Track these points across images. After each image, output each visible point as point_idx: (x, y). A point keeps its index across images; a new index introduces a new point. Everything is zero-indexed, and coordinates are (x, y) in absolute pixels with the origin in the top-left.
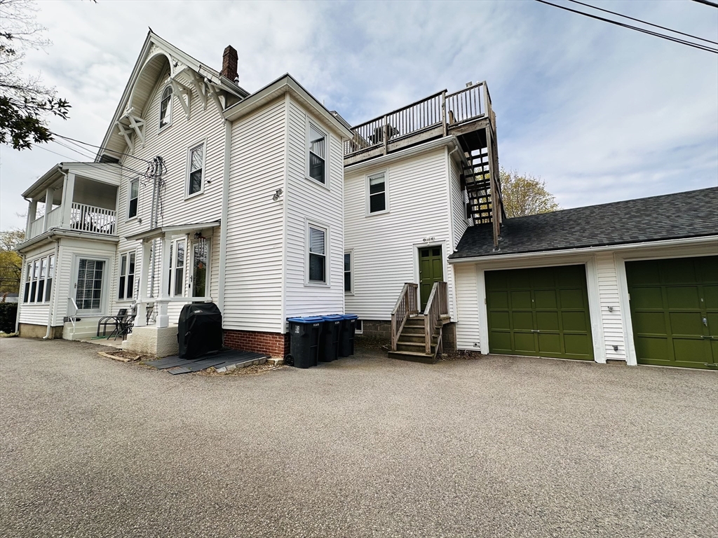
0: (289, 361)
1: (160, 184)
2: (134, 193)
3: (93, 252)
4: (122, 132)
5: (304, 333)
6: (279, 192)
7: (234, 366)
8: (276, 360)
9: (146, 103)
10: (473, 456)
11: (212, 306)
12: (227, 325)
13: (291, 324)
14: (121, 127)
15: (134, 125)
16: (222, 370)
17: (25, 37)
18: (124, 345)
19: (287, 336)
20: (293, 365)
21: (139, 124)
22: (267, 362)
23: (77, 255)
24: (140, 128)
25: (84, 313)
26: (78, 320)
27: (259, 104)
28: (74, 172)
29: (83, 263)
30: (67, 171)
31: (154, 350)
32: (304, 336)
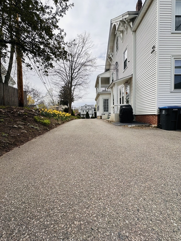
0: (160, 127)
1: (117, 71)
2: (113, 78)
3: (106, 97)
4: (109, 60)
5: (167, 113)
6: (154, 47)
7: (134, 125)
8: (153, 126)
9: (113, 46)
11: (130, 106)
13: (161, 110)
14: (108, 59)
15: (111, 56)
16: (130, 126)
17: (90, 47)
18: (110, 119)
19: (159, 116)
20: (161, 129)
21: (112, 55)
22: (149, 126)
23: (103, 98)
24: (112, 56)
25: (105, 113)
28: (100, 76)
29: (104, 100)
30: (99, 77)
31: (114, 120)
32: (167, 115)
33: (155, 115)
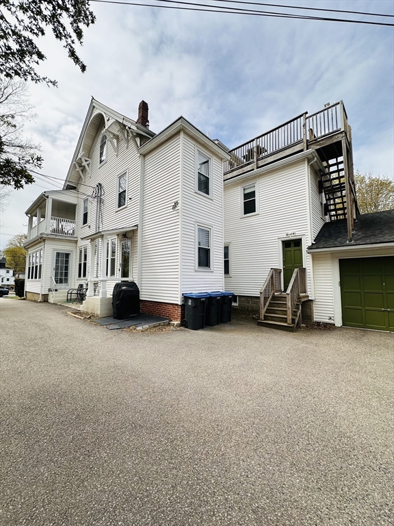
0: (184, 324)
1: (101, 201)
2: (86, 208)
3: (64, 248)
4: (78, 169)
5: (194, 305)
6: (176, 204)
7: (147, 326)
8: (176, 323)
9: (91, 147)
10: (325, 412)
11: (133, 284)
12: (142, 297)
13: (186, 298)
14: (77, 167)
15: (85, 164)
16: (140, 328)
17: (23, 114)
18: (82, 307)
19: (183, 306)
20: (187, 327)
21: (88, 162)
22: (169, 324)
23: (54, 250)
24: (88, 165)
25: (59, 286)
26: (56, 290)
27: (162, 141)
28: (52, 197)
29: (58, 254)
30: (47, 197)
31: (98, 312)
32: (195, 307)
33: (177, 305)
